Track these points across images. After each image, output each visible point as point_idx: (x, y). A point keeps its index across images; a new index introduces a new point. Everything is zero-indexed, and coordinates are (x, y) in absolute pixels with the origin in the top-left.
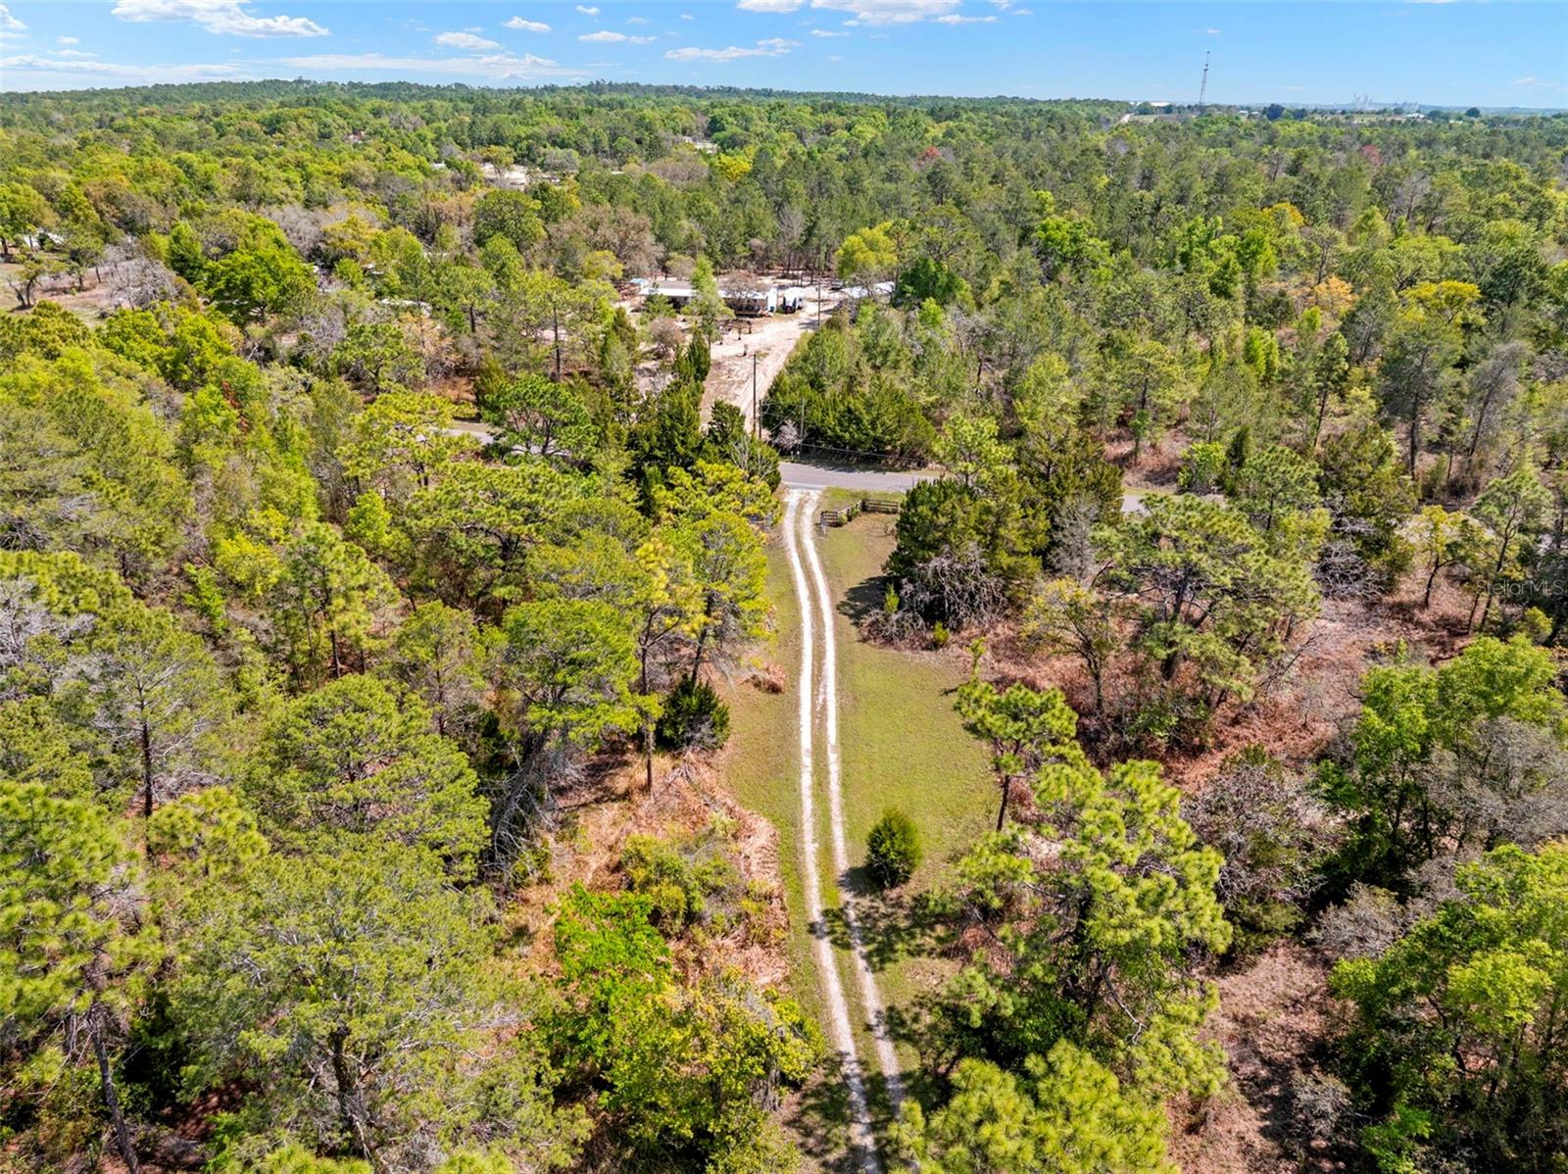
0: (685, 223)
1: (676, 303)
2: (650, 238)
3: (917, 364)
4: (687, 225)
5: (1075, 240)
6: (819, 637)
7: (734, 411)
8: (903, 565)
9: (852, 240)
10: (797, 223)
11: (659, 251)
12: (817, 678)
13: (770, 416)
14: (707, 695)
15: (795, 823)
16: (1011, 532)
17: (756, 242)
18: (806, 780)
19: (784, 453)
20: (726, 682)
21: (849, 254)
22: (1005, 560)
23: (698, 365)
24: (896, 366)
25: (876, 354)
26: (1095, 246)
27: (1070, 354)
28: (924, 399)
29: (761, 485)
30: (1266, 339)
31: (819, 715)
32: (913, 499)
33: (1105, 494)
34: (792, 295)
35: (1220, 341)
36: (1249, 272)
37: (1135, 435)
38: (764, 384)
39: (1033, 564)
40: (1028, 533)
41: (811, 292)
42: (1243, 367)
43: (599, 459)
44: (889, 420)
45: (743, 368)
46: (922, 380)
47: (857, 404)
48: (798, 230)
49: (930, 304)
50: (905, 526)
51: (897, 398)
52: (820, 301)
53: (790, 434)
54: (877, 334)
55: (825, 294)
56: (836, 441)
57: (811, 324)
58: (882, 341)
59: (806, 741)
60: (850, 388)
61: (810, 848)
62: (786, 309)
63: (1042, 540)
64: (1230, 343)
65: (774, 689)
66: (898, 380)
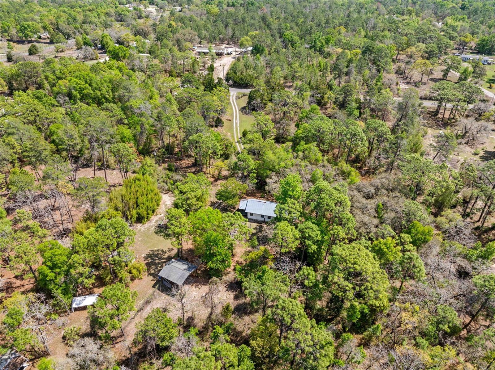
0: (203, 31)
1: (205, 53)
2: (197, 37)
3: (254, 68)
4: (204, 32)
5: (292, 37)
6: (236, 114)
7: (221, 79)
8: (249, 103)
9: (242, 39)
10: (230, 31)
11: (199, 40)
12: (236, 119)
13: (227, 79)
14: (221, 120)
15: (233, 134)
16: (265, 97)
17: (221, 36)
18: (235, 130)
19: (230, 86)
20: (224, 119)
21: (242, 42)
22: (264, 101)
23: (212, 69)
24: (250, 69)
25: (247, 66)
26: (296, 38)
28: (256, 75)
29: (227, 90)
31: (236, 123)
32: (251, 92)
34: (230, 50)
38: (225, 72)
39: (268, 102)
40: (268, 97)
41: (234, 49)
43: (199, 87)
44: (248, 79)
45: (220, 69)
46: (255, 72)
47: (242, 77)
48: (231, 34)
49: (258, 55)
50: (249, 98)
51: (250, 75)
52: (235, 51)
53: (231, 82)
54: (247, 62)
55: (237, 49)
56: (239, 83)
57: (234, 58)
58: (248, 64)
60: (241, 74)
61: (235, 136)
62: (228, 54)
63: (270, 98)
65: (230, 120)
66: (250, 72)
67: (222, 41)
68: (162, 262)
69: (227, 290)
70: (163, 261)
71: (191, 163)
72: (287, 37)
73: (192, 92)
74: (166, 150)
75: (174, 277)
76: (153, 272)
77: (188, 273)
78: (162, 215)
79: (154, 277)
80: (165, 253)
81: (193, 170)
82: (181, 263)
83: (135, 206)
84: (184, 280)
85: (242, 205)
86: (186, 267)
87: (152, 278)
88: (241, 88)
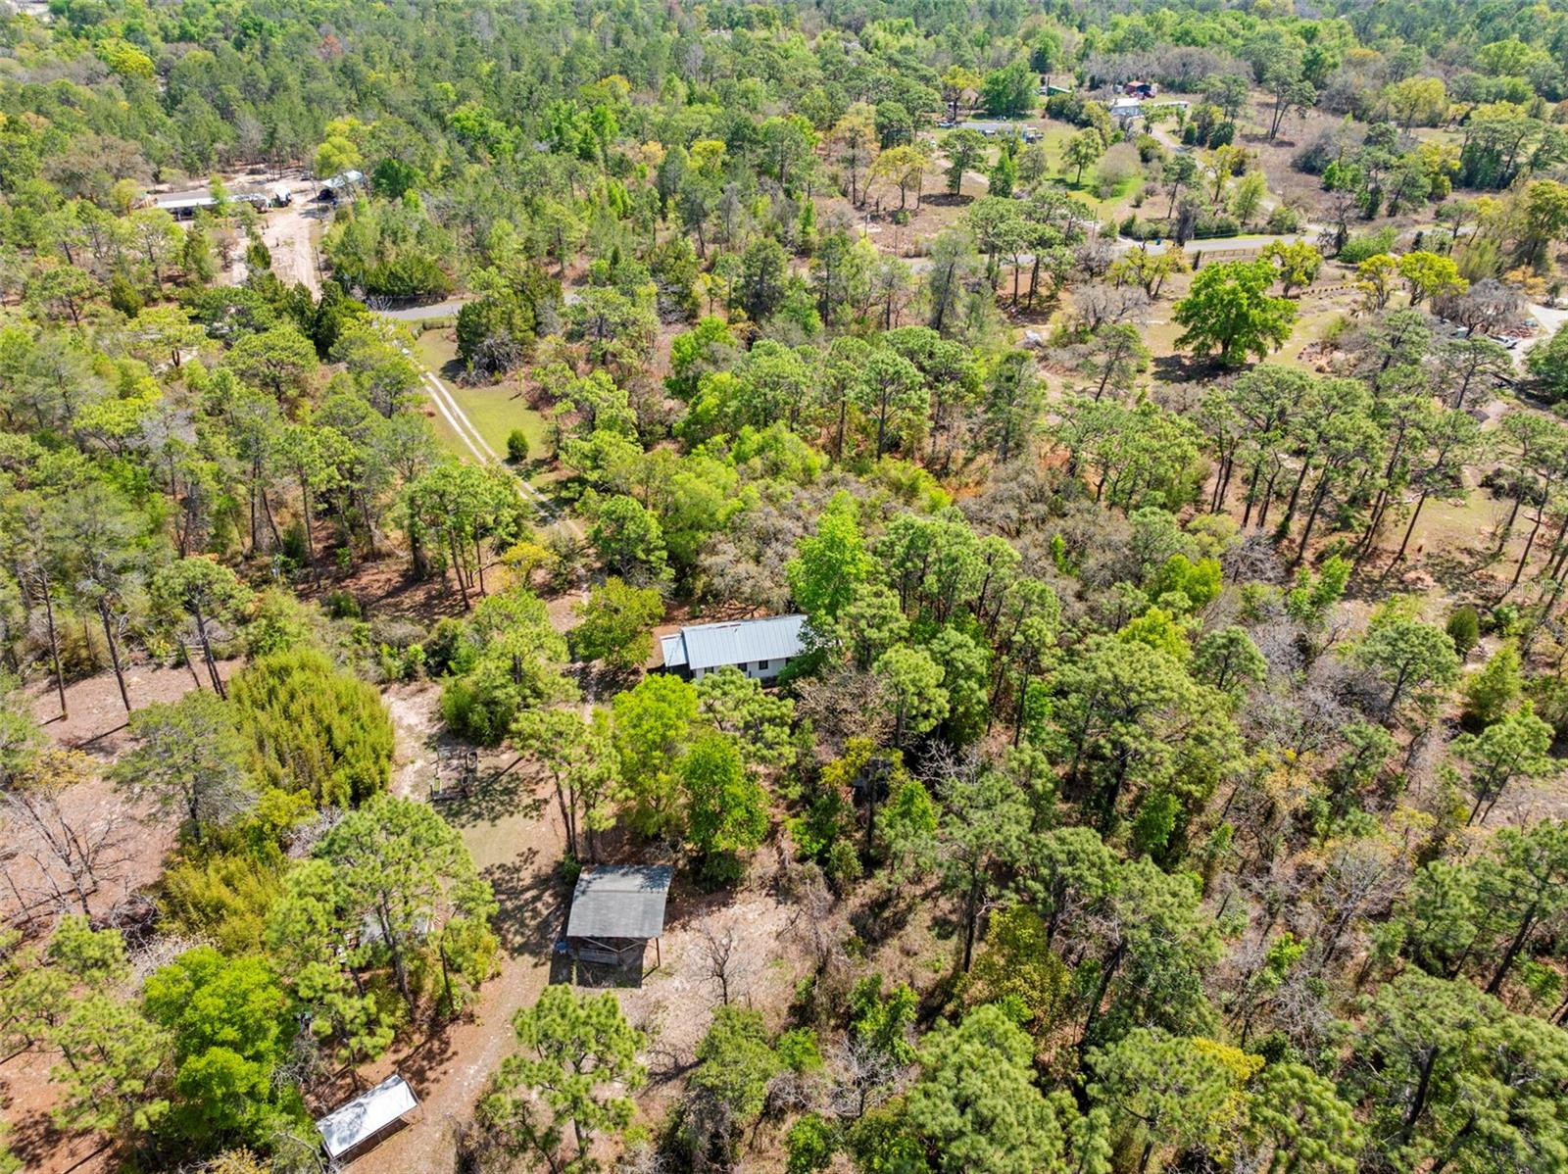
5: (481, 124)
10: (251, 126)
11: (150, 168)
12: (447, 405)
15: (472, 454)
16: (517, 320)
17: (219, 146)
18: (468, 441)
22: (519, 335)
23: (263, 259)
24: (404, 239)
26: (495, 126)
27: (510, 217)
28: (431, 258)
30: (620, 187)
31: (458, 419)
32: (463, 313)
33: (556, 295)
34: (281, 189)
35: (593, 193)
36: (601, 135)
37: (560, 259)
39: (531, 334)
40: (526, 320)
41: (287, 184)
42: (609, 210)
44: (419, 275)
49: (408, 192)
50: (462, 331)
51: (417, 260)
52: (300, 191)
53: (358, 294)
55: (304, 184)
56: (394, 293)
57: (308, 213)
59: (458, 428)
60: (381, 259)
61: (484, 460)
62: (281, 204)
63: (532, 322)
64: (599, 191)
65: (430, 415)
66: (411, 248)
67: (227, 164)
68: (527, 903)
69: (779, 903)
70: (529, 895)
71: (396, 579)
72: (469, 124)
73: (282, 343)
74: (288, 554)
75: (623, 921)
76: (519, 940)
77: (661, 895)
78: (419, 763)
79: (533, 953)
80: (518, 870)
81: (420, 596)
82: (617, 876)
83: (330, 758)
84: (661, 919)
85: (671, 652)
86: (638, 880)
87: (528, 959)
88: (403, 308)
